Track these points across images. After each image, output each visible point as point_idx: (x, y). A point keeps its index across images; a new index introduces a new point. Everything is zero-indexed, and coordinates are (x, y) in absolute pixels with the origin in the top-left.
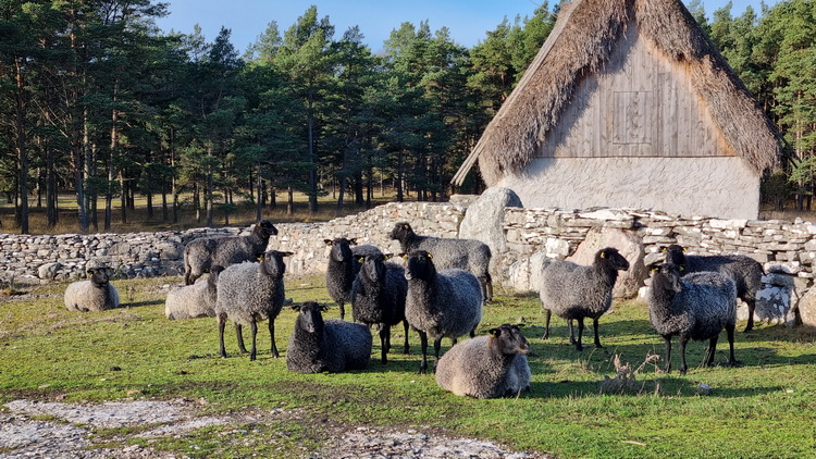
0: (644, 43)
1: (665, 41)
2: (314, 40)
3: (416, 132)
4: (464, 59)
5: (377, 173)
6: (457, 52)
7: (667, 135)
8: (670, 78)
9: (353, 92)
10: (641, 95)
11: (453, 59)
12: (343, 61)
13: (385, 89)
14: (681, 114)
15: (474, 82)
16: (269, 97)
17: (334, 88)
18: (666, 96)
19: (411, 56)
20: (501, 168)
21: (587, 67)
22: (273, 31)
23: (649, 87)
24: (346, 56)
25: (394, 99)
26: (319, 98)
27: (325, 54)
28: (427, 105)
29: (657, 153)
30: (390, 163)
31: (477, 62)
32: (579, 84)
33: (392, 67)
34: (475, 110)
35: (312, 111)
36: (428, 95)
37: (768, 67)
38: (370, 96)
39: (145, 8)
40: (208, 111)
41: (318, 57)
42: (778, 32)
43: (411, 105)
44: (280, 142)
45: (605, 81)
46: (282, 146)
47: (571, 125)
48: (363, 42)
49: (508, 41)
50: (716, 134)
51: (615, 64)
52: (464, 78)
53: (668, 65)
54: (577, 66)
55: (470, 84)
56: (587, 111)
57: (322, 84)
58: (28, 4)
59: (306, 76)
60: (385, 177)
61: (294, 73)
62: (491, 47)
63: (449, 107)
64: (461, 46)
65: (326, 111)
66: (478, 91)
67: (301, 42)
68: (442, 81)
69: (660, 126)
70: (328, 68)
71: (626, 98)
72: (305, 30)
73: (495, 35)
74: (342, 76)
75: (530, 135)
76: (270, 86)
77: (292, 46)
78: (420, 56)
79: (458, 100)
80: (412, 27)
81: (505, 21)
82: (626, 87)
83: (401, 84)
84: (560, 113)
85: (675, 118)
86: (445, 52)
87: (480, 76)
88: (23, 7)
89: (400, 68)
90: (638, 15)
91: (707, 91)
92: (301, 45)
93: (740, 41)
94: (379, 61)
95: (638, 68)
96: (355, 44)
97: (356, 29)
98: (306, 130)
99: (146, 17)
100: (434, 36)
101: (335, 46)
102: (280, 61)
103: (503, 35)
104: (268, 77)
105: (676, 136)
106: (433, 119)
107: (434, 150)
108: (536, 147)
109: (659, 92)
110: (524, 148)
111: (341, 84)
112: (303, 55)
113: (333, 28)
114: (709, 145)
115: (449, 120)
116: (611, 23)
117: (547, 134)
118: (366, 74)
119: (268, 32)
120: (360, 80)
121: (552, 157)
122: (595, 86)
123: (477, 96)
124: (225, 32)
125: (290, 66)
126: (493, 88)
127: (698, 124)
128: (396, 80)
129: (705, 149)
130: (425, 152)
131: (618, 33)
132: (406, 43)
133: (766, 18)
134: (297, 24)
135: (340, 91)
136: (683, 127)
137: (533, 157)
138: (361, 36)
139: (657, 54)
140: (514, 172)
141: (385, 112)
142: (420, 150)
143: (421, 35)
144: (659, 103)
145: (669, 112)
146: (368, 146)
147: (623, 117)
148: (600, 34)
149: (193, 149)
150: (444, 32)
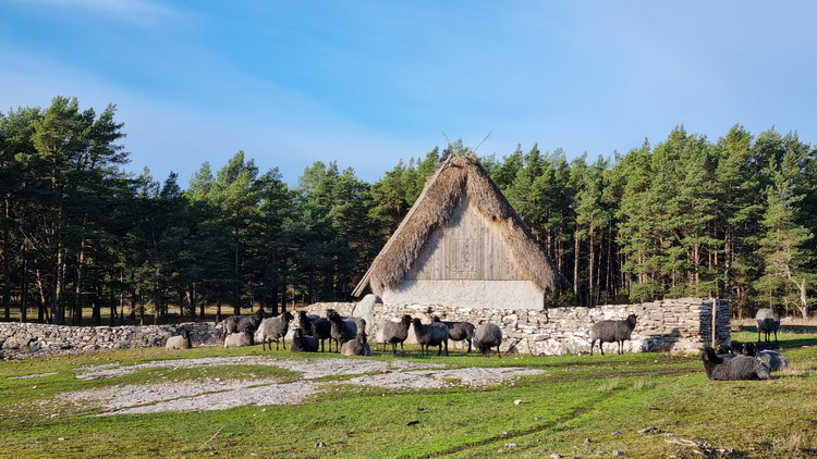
0: (472, 209)
1: (485, 208)
2: (242, 179)
3: (325, 255)
4: (366, 193)
5: (291, 289)
6: (362, 187)
7: (486, 266)
8: (488, 231)
9: (273, 221)
10: (471, 241)
11: (357, 193)
12: (264, 196)
13: (300, 220)
14: (495, 253)
15: (374, 214)
16: (205, 226)
17: (257, 218)
18: (486, 242)
19: (321, 192)
20: (383, 286)
21: (437, 224)
22: (206, 170)
23: (475, 236)
24: (268, 192)
25: (308, 228)
26: (245, 226)
27: (251, 190)
28: (335, 232)
29: (480, 277)
30: (303, 281)
31: (376, 196)
32: (431, 235)
33: (305, 200)
34: (375, 237)
35: (237, 237)
36: (335, 224)
37: (616, 206)
38: (288, 225)
39: (110, 157)
40: (157, 238)
41: (245, 193)
42: (623, 177)
43: (322, 232)
44: (214, 263)
45: (448, 232)
46: (215, 267)
47: (427, 259)
48: (283, 180)
49: (404, 179)
50: (516, 266)
51: (455, 222)
52: (366, 211)
53: (487, 222)
54: (431, 223)
55: (370, 215)
56: (437, 251)
57: (246, 215)
58: (20, 154)
59: (234, 208)
60: (297, 293)
61: (224, 207)
62: (388, 184)
63: (353, 234)
64: (364, 182)
65: (249, 237)
66: (377, 220)
67: (231, 180)
68: (347, 212)
69: (482, 261)
70: (252, 202)
71: (461, 243)
72: (234, 171)
73: (392, 175)
74: (264, 209)
75: (401, 265)
76: (206, 217)
77: (224, 184)
78: (329, 191)
79: (361, 228)
80: (323, 166)
81: (401, 163)
82: (461, 236)
83: (314, 216)
84: (420, 252)
85: (492, 255)
86: (351, 189)
87: (379, 208)
88: (16, 156)
89: (312, 203)
90: (468, 192)
91: (510, 239)
92: (231, 182)
93: (591, 185)
94: (294, 194)
95: (469, 225)
96: (276, 182)
97: (277, 170)
98: (234, 253)
99: (111, 164)
100: (341, 174)
101: (259, 183)
102: (213, 196)
103: (400, 175)
104: (204, 210)
105: (492, 267)
106: (339, 244)
107: (340, 270)
108: (405, 273)
109: (481, 239)
110: (398, 273)
111: (263, 214)
112: (232, 191)
113: (256, 169)
114: (512, 273)
115: (353, 245)
116: (451, 197)
117: (412, 264)
118: (284, 207)
119: (202, 170)
120: (279, 212)
121: (414, 279)
122: (442, 235)
123: (377, 225)
124: (173, 176)
125: (221, 200)
126: (390, 218)
127: (505, 260)
128: (309, 212)
129: (510, 275)
130: (333, 272)
131: (456, 202)
132: (317, 180)
133: (618, 164)
134: (228, 165)
135: (261, 220)
136: (496, 261)
137: (403, 279)
138: (280, 176)
139: (480, 216)
140: (391, 288)
141: (298, 237)
142: (328, 271)
143: (330, 174)
144: (481, 246)
145: (487, 252)
146: (284, 267)
147: (460, 255)
148: (444, 204)
149: (146, 269)
150: (350, 171)
